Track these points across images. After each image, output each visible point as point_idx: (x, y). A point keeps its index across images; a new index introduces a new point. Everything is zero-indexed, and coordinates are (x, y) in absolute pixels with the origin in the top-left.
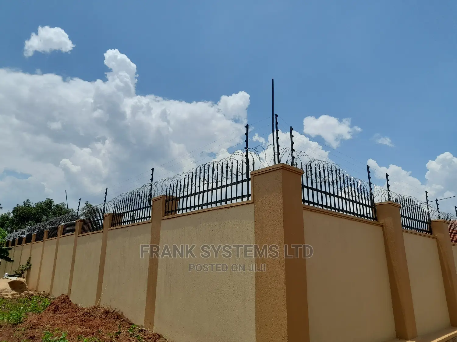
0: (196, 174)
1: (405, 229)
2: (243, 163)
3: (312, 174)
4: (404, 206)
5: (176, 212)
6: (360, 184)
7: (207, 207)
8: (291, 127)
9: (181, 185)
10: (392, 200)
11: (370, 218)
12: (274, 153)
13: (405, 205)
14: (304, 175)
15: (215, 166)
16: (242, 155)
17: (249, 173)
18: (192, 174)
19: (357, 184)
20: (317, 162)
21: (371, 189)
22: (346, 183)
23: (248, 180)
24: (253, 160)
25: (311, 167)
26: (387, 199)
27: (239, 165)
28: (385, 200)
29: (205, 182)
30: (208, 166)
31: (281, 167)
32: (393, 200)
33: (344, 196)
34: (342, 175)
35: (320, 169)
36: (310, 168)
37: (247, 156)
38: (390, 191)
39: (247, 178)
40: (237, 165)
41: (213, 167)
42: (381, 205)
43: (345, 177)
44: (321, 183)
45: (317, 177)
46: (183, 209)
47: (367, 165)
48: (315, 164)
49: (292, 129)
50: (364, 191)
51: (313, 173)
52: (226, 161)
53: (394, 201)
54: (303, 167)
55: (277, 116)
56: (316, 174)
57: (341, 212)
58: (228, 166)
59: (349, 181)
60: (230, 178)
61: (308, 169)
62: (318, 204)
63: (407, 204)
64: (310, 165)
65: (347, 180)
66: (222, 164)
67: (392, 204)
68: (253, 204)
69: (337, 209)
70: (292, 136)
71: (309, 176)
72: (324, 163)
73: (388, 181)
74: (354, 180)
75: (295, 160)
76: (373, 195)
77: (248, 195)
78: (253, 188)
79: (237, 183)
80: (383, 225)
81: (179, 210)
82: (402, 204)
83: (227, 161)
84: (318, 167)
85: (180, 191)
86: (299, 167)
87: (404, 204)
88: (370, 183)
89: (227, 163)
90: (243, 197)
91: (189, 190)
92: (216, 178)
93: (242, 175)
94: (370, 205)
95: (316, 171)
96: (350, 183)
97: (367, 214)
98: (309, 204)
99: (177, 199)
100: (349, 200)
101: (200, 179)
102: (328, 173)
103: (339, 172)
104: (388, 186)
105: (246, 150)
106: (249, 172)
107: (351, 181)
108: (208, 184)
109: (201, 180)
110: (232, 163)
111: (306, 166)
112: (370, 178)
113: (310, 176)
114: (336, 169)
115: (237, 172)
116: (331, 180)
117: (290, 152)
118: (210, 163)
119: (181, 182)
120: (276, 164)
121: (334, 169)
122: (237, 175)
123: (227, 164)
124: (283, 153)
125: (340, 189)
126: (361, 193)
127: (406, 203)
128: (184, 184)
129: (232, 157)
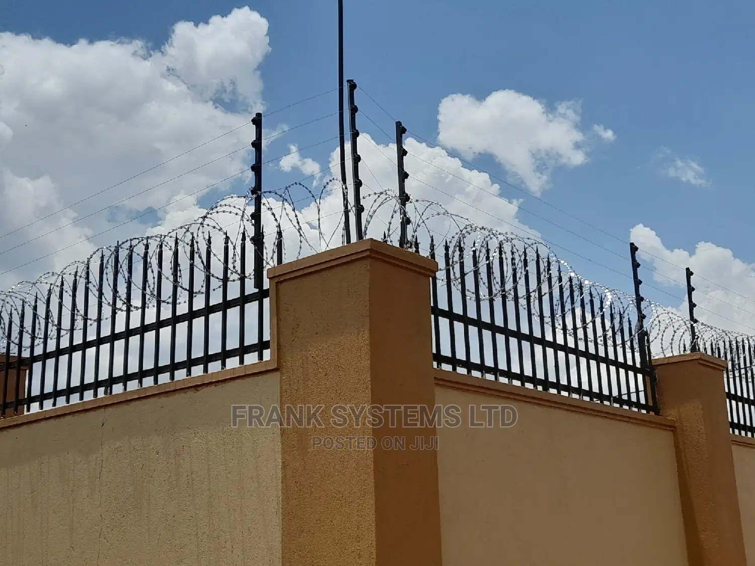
0: (87, 278)
1: (740, 433)
2: (244, 239)
3: (463, 275)
4: (737, 367)
5: (19, 407)
6: (608, 303)
7: (125, 389)
8: (399, 124)
9: (35, 316)
10: (702, 350)
11: (638, 405)
12: (346, 206)
13: (739, 364)
14: (441, 275)
15: (150, 252)
16: (240, 213)
17: (265, 273)
18: (76, 280)
19: (602, 302)
20: (478, 237)
21: (642, 317)
22: (569, 300)
23: (261, 295)
24: (276, 230)
25: (461, 250)
26: (688, 347)
27: (231, 247)
28: (682, 349)
29: (119, 304)
30: (128, 251)
31: (368, 253)
32: (705, 349)
33: (560, 340)
34: (554, 272)
35: (488, 258)
36: (460, 255)
37: (256, 217)
38: (696, 321)
39: (257, 290)
40: (226, 248)
41: (146, 254)
42: (670, 364)
43: (565, 280)
44: (491, 301)
45: (481, 283)
46: (42, 397)
47: (632, 244)
48: (474, 243)
49: (401, 131)
50: (621, 323)
51: (466, 270)
52: (188, 234)
53: (709, 353)
54: (436, 252)
55: (353, 86)
56: (476, 273)
57: (553, 391)
58: (196, 249)
59: (576, 293)
60: (204, 290)
61: (450, 256)
62: (482, 367)
63: (745, 358)
64: (460, 246)
65: (572, 292)
66: (176, 243)
67: (701, 362)
68: (277, 375)
69: (540, 382)
70: (402, 153)
71: (456, 279)
72: (501, 238)
73: (691, 289)
74: (592, 289)
75: (410, 228)
76: (646, 334)
77: (261, 346)
78: (279, 320)
79: (226, 305)
80: (675, 427)
81: (32, 400)
82: (732, 360)
83: (192, 234)
84: (484, 251)
85: (33, 338)
86: (424, 252)
87: (736, 359)
88: (639, 299)
89: (192, 241)
90: (243, 350)
91: (63, 333)
92: (155, 293)
93: (242, 279)
94: (638, 365)
95: (476, 263)
96: (579, 298)
97: (629, 393)
98: (454, 369)
99: (24, 365)
100: (575, 351)
101: (101, 294)
102: (515, 270)
103: (546, 265)
104: (692, 306)
105: (255, 196)
106: (263, 268)
107: (582, 294)
108: (128, 311)
109: (103, 299)
110: (209, 241)
111: (447, 248)
112: (638, 283)
113: (459, 280)
114: (538, 256)
115: (226, 269)
116: (522, 292)
117: (394, 203)
118: (134, 242)
119: (35, 308)
120: (352, 242)
121: (531, 256)
122: (225, 280)
123: (192, 246)
124: (374, 208)
125: (550, 320)
126: (613, 328)
127: (742, 356)
128: (48, 312)
129: (207, 221)
